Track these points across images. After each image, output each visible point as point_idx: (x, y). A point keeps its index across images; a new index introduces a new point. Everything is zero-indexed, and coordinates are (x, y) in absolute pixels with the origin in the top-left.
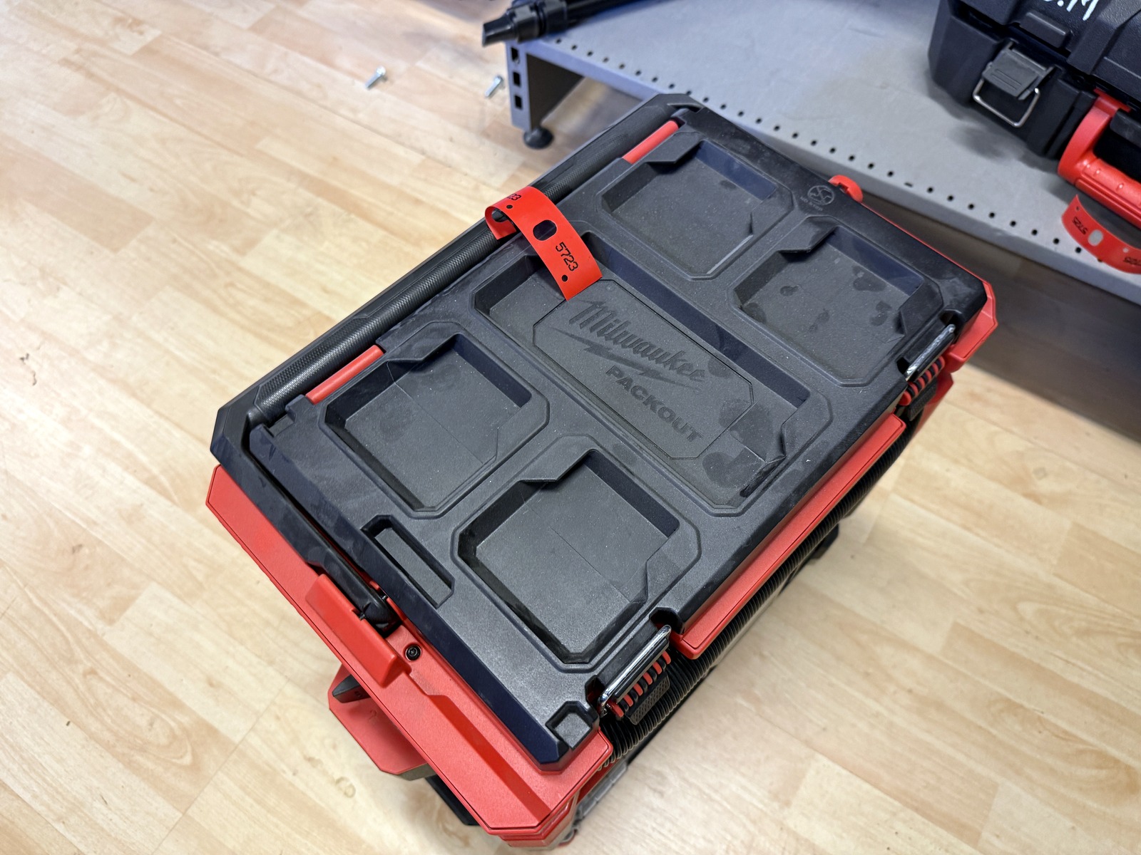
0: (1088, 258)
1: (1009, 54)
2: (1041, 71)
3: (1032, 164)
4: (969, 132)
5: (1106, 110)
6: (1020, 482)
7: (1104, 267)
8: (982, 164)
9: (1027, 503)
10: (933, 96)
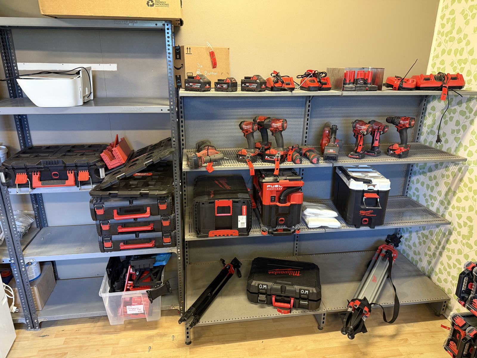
0: (283, 314)
1: (260, 295)
2: (265, 296)
3: (269, 306)
4: (259, 306)
5: (274, 297)
6: (295, 349)
7: (286, 314)
8: (264, 309)
9: (298, 351)
10: (252, 304)
